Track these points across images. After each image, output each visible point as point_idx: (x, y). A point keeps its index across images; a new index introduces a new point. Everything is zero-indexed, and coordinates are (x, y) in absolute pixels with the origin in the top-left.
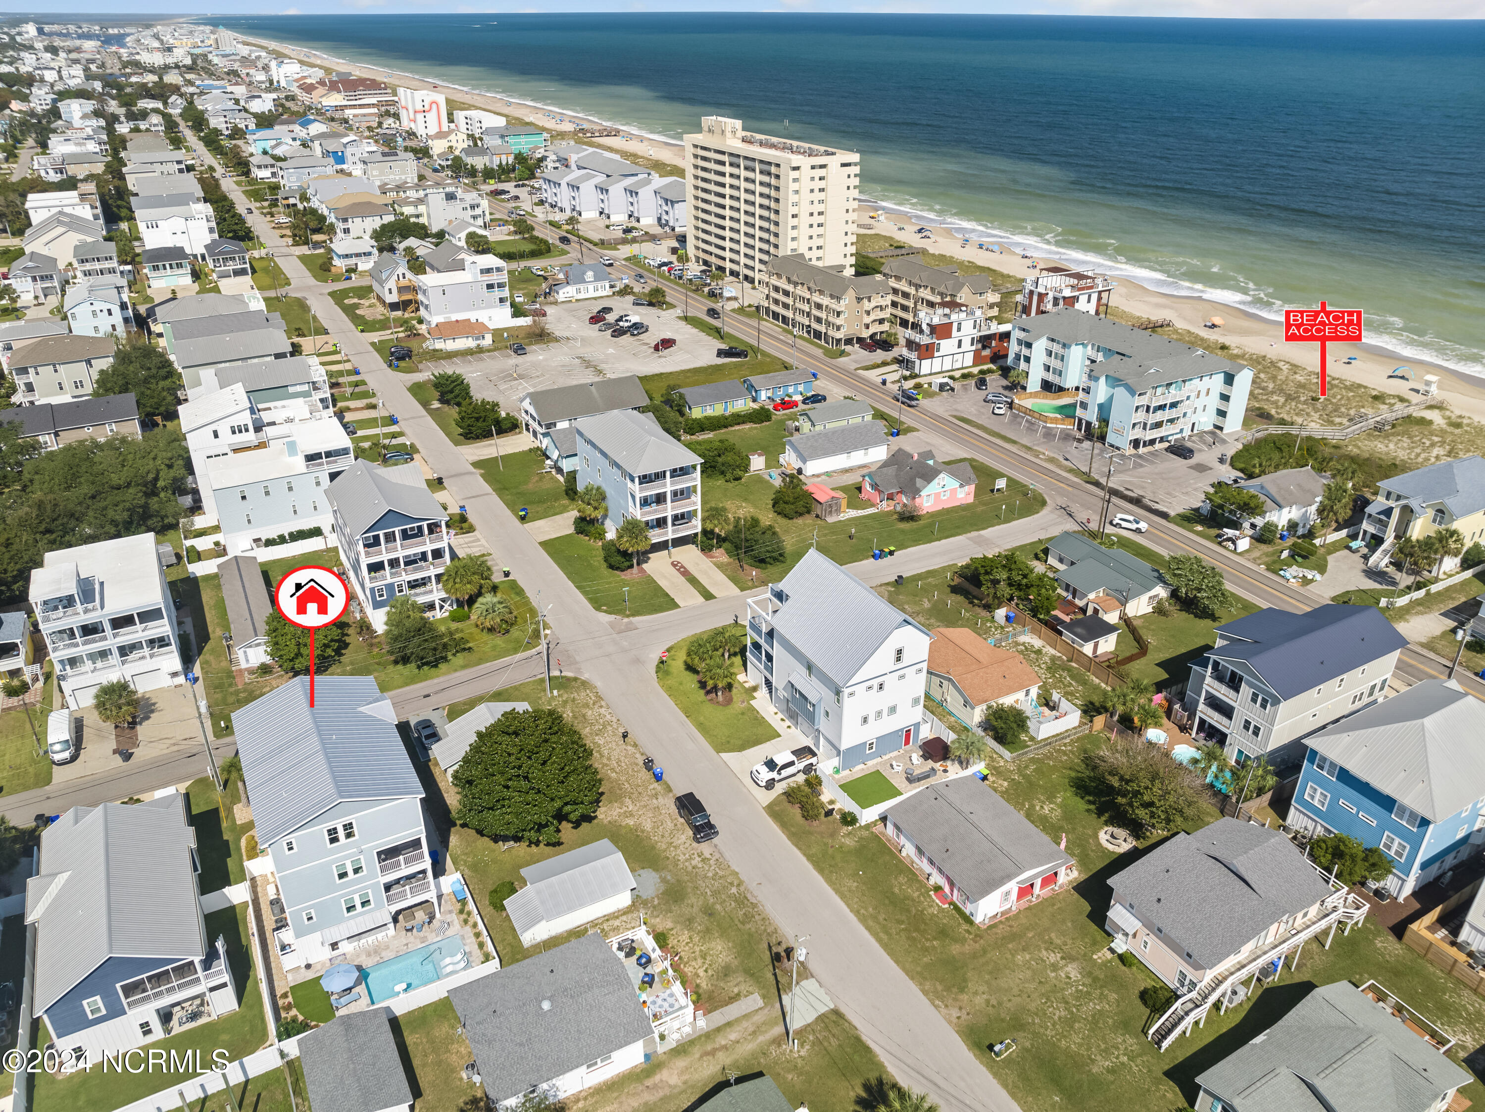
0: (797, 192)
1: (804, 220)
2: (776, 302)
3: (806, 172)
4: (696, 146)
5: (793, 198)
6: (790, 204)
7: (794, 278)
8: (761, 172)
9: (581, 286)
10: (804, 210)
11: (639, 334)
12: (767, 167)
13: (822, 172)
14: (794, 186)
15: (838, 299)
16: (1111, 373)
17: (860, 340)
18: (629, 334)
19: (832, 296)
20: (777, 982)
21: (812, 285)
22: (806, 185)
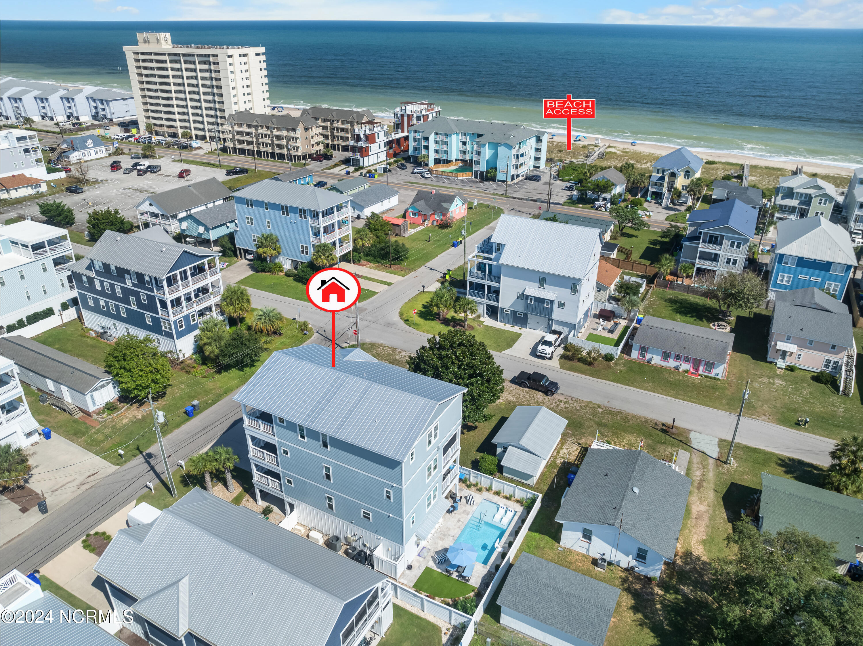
0: (232, 72)
1: (240, 91)
2: (241, 142)
3: (236, 59)
4: (136, 53)
5: (231, 76)
6: (230, 81)
7: (254, 123)
8: (200, 63)
9: (86, 151)
10: (239, 84)
11: (157, 171)
12: (205, 59)
13: (245, 59)
14: (231, 68)
15: (294, 130)
16: (491, 141)
17: (311, 156)
18: (149, 173)
19: (288, 130)
20: (680, 441)
21: (270, 125)
22: (238, 67)
